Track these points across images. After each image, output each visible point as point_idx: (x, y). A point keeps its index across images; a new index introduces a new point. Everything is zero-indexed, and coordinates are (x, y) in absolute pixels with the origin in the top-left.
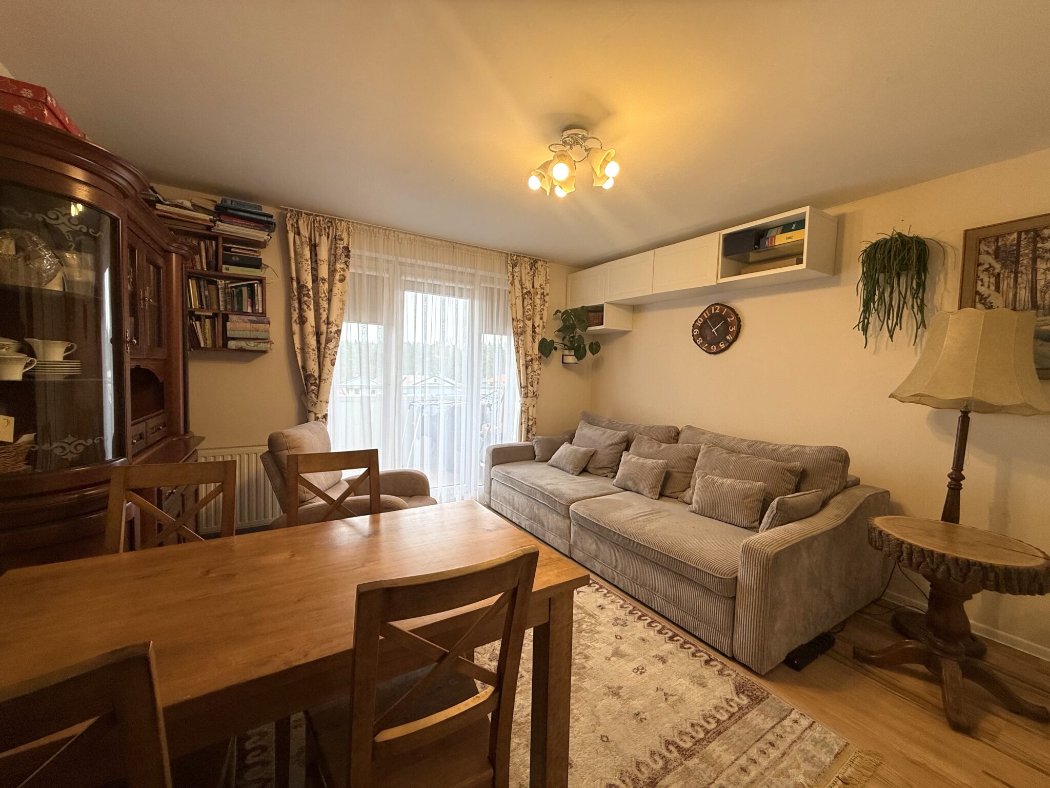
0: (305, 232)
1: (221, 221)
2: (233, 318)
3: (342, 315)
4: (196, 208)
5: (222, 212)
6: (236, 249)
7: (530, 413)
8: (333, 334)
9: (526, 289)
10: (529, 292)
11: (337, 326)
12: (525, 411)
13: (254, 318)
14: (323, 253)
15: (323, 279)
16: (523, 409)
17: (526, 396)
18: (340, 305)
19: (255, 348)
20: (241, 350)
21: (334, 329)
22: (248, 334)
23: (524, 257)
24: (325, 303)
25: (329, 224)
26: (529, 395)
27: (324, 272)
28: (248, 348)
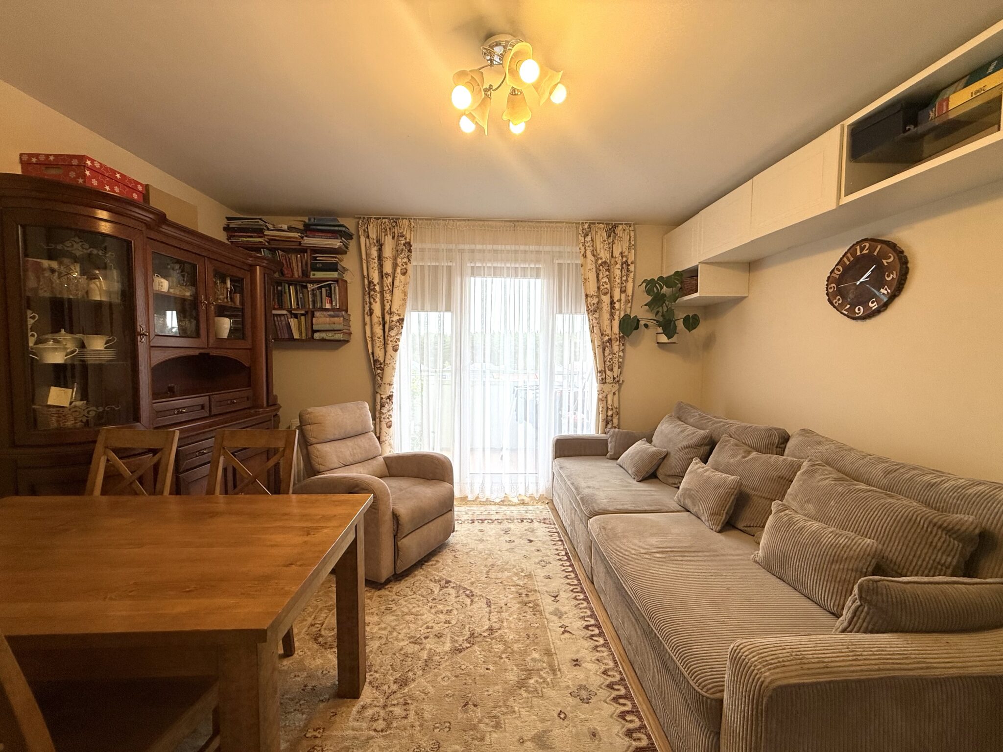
0: (373, 235)
1: (306, 236)
2: (317, 314)
3: (404, 305)
4: (291, 229)
5: (309, 229)
6: (321, 257)
7: (610, 402)
8: (394, 323)
9: (601, 259)
10: (605, 262)
11: (399, 316)
12: (603, 398)
13: (332, 313)
14: (388, 252)
15: (387, 274)
16: (600, 397)
17: (603, 381)
18: (402, 296)
19: (332, 338)
20: (323, 340)
21: (395, 318)
22: (327, 327)
23: (599, 223)
24: (388, 295)
25: (394, 224)
26: (607, 381)
27: (388, 268)
28: (327, 338)
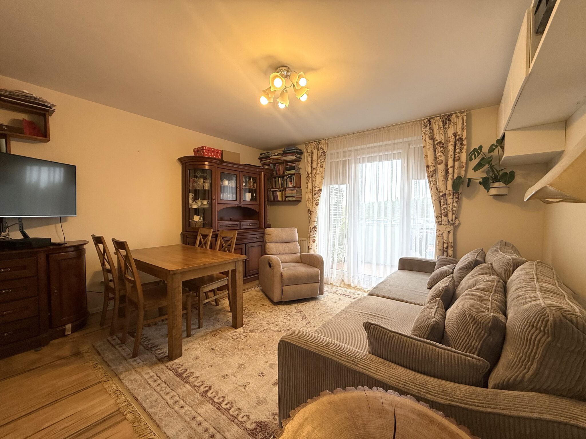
0: (309, 151)
1: (284, 156)
2: (287, 189)
3: (321, 182)
4: (278, 155)
5: (284, 153)
6: (289, 165)
7: (445, 238)
8: (316, 191)
9: (437, 140)
10: (440, 142)
11: (319, 188)
12: (440, 235)
13: (292, 189)
14: (315, 157)
15: (314, 168)
16: (438, 234)
17: (439, 223)
18: (321, 178)
19: (292, 200)
20: (289, 201)
21: (317, 189)
22: (290, 195)
23: (436, 117)
24: (314, 178)
25: (319, 144)
26: (443, 223)
27: (314, 166)
28: (290, 200)
